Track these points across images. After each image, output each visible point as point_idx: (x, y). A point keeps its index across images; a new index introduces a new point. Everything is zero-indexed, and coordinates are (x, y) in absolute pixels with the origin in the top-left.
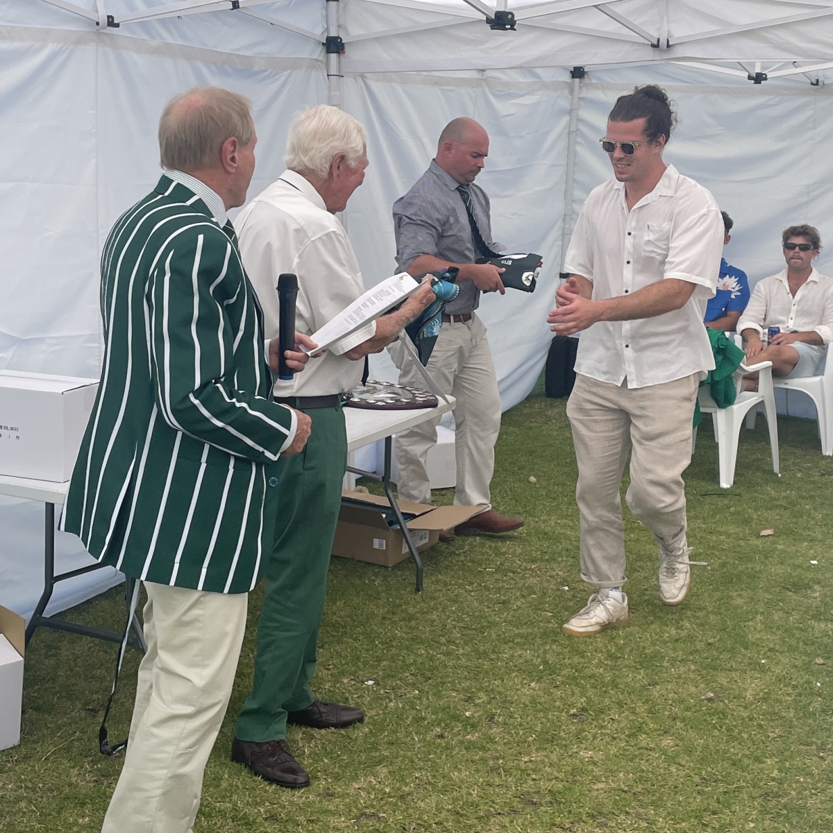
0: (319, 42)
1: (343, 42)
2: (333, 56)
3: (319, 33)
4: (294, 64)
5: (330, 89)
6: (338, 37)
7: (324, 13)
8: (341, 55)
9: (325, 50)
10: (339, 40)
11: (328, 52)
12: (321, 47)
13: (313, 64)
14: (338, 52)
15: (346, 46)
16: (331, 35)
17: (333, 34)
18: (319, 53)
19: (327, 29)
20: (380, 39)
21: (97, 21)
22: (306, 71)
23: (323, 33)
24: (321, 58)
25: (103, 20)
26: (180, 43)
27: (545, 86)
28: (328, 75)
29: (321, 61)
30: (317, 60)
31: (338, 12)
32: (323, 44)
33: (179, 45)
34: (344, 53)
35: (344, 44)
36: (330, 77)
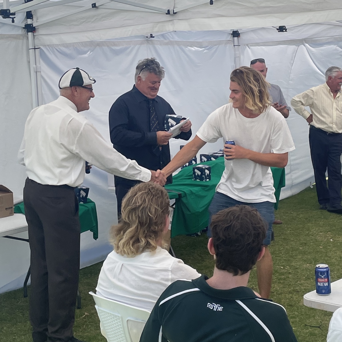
0: (230, 33)
2: (236, 38)
4: (220, 43)
5: (235, 51)
8: (239, 38)
9: (232, 36)
10: (238, 32)
11: (234, 37)
13: (228, 42)
14: (238, 37)
17: (235, 30)
18: (230, 37)
20: (253, 31)
21: (147, 36)
22: (225, 45)
23: (231, 30)
29: (231, 41)
32: (232, 34)
34: (240, 37)
35: (239, 33)
36: (235, 46)
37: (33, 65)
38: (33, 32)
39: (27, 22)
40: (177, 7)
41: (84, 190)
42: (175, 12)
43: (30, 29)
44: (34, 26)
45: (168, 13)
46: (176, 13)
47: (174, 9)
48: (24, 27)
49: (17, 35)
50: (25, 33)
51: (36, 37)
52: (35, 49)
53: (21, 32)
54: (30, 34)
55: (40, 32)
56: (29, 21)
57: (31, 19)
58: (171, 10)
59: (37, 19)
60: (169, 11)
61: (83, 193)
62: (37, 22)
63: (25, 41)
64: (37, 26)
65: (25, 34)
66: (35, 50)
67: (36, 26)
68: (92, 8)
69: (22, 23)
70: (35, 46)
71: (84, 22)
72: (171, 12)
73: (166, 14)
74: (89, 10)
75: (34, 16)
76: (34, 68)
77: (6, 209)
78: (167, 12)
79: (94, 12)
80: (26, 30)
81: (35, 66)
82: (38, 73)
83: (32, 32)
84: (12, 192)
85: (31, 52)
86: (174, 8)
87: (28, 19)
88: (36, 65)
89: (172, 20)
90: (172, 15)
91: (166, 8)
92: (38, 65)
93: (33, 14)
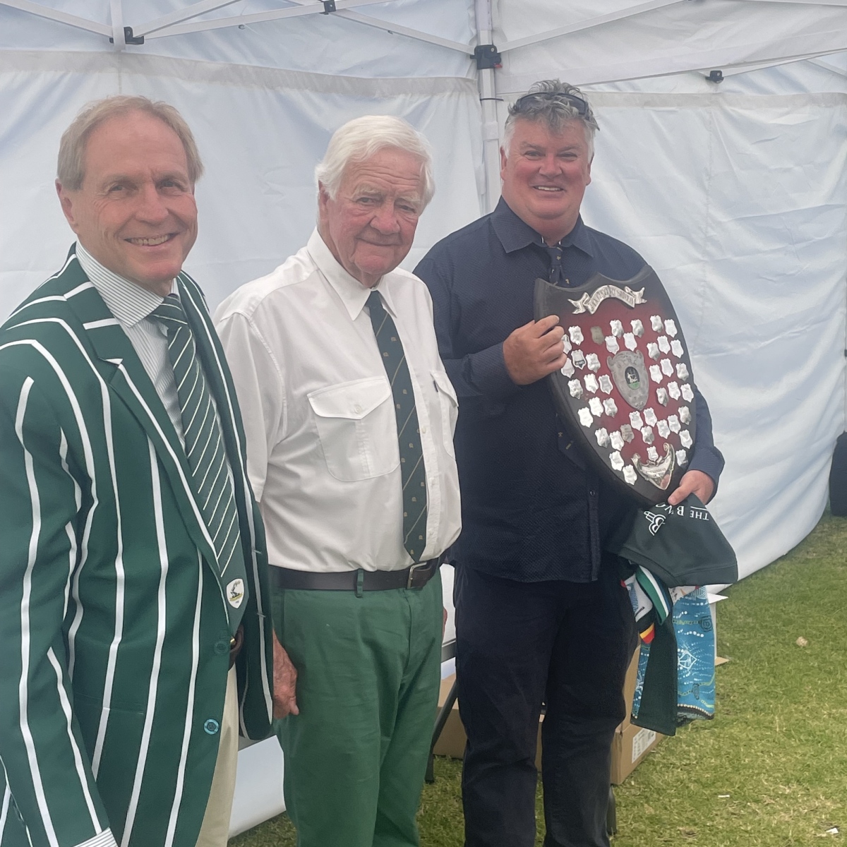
0: (467, 55)
1: (498, 51)
2: (486, 73)
3: (465, 43)
4: (435, 87)
5: (483, 119)
6: (492, 46)
7: (472, 14)
8: (498, 73)
9: (474, 65)
10: (493, 50)
11: (480, 67)
12: (470, 61)
13: (461, 86)
14: (493, 67)
15: (503, 58)
16: (482, 44)
17: (485, 41)
18: (466, 70)
19: (477, 37)
20: (547, 43)
21: (111, 36)
22: (451, 96)
23: (471, 42)
24: (470, 77)
25: (119, 35)
26: (255, 63)
27: (813, 100)
28: (481, 100)
29: (471, 81)
30: (466, 80)
31: (490, 11)
32: (471, 57)
33: (254, 67)
34: (501, 67)
35: (500, 54)
36: (483, 101)
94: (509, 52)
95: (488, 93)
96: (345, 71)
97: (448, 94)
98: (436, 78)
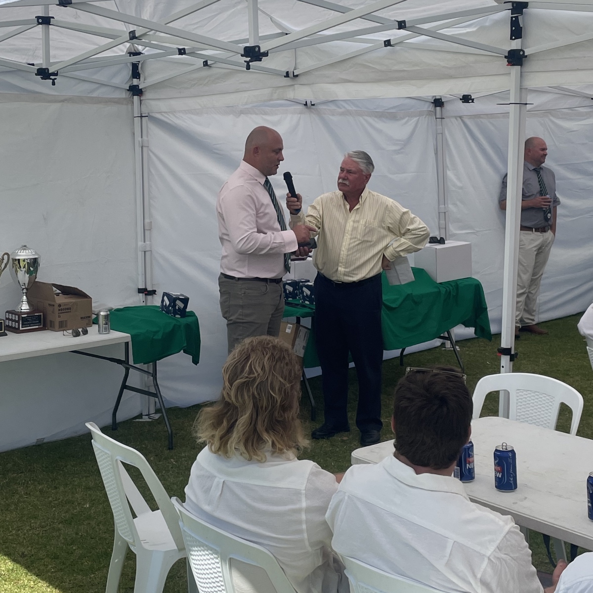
0: (431, 102)
1: (443, 101)
2: (438, 109)
3: (430, 98)
4: (420, 114)
5: (436, 125)
8: (442, 109)
9: (434, 105)
10: (441, 100)
11: (436, 106)
12: (432, 104)
13: (429, 113)
14: (441, 106)
15: (445, 104)
16: (437, 98)
18: (431, 107)
22: (426, 117)
23: (433, 97)
24: (432, 110)
28: (436, 118)
29: (433, 111)
30: (430, 111)
34: (444, 106)
37: (138, 138)
38: (140, 96)
39: (133, 83)
40: (298, 68)
41: (181, 300)
42: (295, 74)
43: (136, 91)
44: (140, 88)
45: (287, 75)
46: (297, 76)
47: (294, 71)
48: (128, 89)
49: (120, 99)
50: (130, 95)
51: (143, 102)
52: (141, 117)
53: (124, 95)
54: (135, 97)
55: (147, 95)
56: (135, 82)
57: (137, 78)
58: (291, 70)
59: (145, 80)
60: (287, 73)
61: (180, 304)
62: (144, 83)
63: (130, 106)
64: (145, 88)
65: (130, 98)
66: (141, 119)
67: (143, 88)
68: (204, 66)
69: (125, 84)
70: (141, 114)
71: (195, 84)
72: (291, 75)
73: (285, 77)
74: (199, 69)
75: (141, 75)
76: (139, 142)
77: (81, 318)
78: (285, 75)
79: (206, 72)
80: (132, 93)
81: (140, 139)
82: (144, 148)
83: (138, 95)
84: (91, 298)
85: (137, 120)
86: (295, 69)
87: (134, 79)
88: (142, 137)
89: (293, 85)
90: (291, 78)
91: (285, 69)
92: (145, 138)
93: (140, 72)
94: (447, 101)
95: (438, 116)
96: (386, 110)
97: (424, 116)
98: (420, 111)
